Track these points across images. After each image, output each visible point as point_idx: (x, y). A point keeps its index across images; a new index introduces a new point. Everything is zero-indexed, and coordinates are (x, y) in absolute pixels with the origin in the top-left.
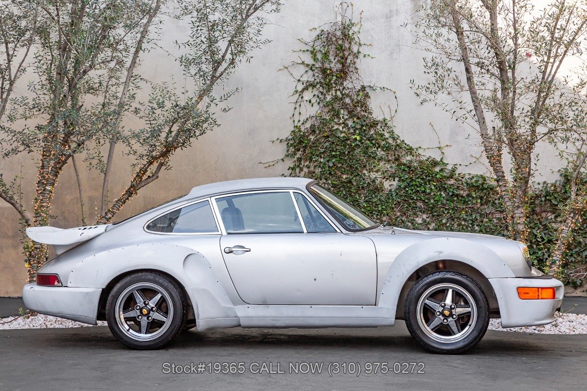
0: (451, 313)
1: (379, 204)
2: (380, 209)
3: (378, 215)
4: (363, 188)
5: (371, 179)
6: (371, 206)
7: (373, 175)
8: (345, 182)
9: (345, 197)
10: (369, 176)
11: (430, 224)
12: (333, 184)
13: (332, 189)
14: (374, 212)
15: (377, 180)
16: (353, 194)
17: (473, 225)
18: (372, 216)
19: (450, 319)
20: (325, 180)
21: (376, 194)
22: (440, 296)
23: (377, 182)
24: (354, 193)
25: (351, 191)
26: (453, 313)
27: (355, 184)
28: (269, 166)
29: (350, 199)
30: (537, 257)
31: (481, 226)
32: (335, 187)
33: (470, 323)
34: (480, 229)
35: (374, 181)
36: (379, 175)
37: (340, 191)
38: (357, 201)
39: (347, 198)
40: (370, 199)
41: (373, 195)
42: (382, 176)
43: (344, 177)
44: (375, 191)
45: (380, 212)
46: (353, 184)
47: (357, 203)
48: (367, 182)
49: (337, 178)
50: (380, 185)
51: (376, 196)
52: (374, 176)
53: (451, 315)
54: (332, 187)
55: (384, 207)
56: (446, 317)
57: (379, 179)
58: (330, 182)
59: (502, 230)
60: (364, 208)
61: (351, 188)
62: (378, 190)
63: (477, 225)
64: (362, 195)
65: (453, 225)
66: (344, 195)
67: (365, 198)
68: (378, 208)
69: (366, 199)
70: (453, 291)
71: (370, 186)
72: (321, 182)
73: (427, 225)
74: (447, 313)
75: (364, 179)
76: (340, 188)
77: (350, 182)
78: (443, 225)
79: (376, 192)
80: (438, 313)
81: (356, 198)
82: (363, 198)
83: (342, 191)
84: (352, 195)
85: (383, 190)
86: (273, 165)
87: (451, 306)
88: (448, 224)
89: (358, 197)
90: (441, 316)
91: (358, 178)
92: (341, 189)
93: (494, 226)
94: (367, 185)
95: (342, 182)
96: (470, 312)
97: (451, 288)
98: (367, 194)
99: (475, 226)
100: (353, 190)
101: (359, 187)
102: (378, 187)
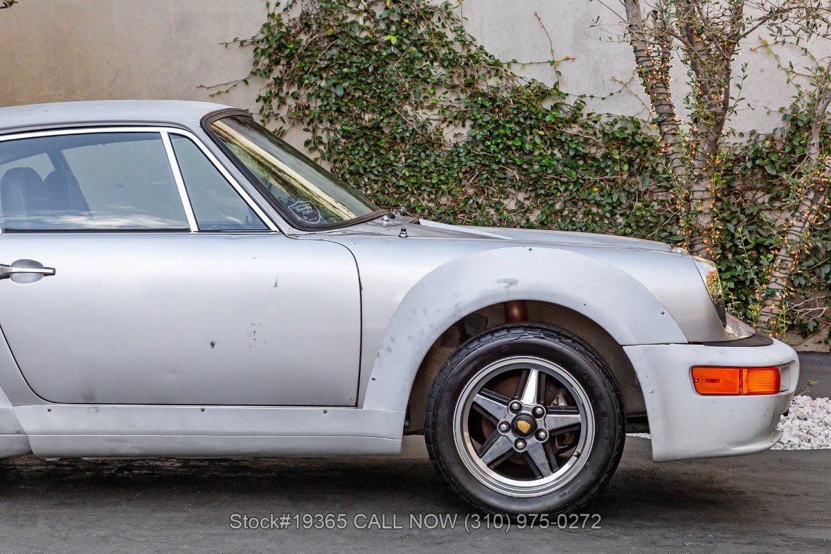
0: (534, 426)
1: (433, 172)
2: (434, 181)
3: (430, 193)
4: (403, 139)
5: (418, 122)
6: (419, 175)
7: (422, 115)
8: (367, 127)
9: (368, 157)
10: (416, 118)
11: (531, 212)
12: (344, 131)
13: (343, 141)
14: (423, 188)
15: (431, 124)
16: (382, 151)
17: (613, 214)
18: (420, 194)
19: (532, 441)
20: (329, 124)
21: (428, 152)
22: (511, 384)
23: (431, 129)
24: (385, 149)
25: (379, 146)
26: (539, 427)
27: (387, 131)
28: (219, 93)
29: (376, 162)
30: (733, 277)
31: (628, 217)
32: (347, 138)
33: (579, 449)
34: (627, 222)
35: (424, 127)
36: (434, 115)
37: (358, 145)
38: (391, 165)
39: (371, 159)
40: (416, 161)
41: (423, 155)
42: (441, 117)
43: (367, 117)
44: (427, 145)
45: (436, 187)
46: (383, 133)
47: (390, 169)
48: (411, 128)
49: (352, 120)
50: (434, 134)
51: (428, 156)
52: (425, 117)
53: (534, 431)
54: (343, 137)
55: (442, 178)
56: (521, 436)
57: (435, 123)
58: (339, 127)
59: (669, 224)
60: (404, 180)
61: (379, 139)
62: (432, 143)
63: (621, 215)
64: (402, 154)
65: (576, 213)
66: (366, 153)
67: (406, 160)
68: (431, 179)
69: (409, 161)
70: (540, 374)
71: (417, 136)
72: (321, 126)
73: (525, 212)
74: (524, 426)
75: (405, 123)
76: (357, 139)
77: (379, 128)
78: (556, 213)
79: (427, 149)
80: (504, 426)
81: (389, 159)
82: (403, 159)
83: (362, 146)
84: (382, 154)
85: (441, 145)
86: (227, 91)
87: (534, 410)
88: (566, 212)
89: (392, 158)
90: (510, 434)
91: (393, 119)
92: (361, 141)
93: (654, 217)
94: (411, 135)
95: (363, 128)
96: (579, 424)
97: (536, 366)
98: (411, 152)
99: (618, 216)
100: (383, 143)
101: (395, 138)
102: (431, 138)
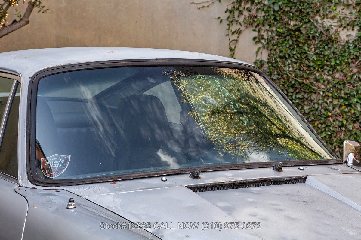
1: (332, 58)
2: (333, 64)
3: (329, 70)
4: (314, 37)
5: (324, 27)
6: (323, 59)
7: (327, 23)
8: (292, 30)
9: (291, 48)
10: (323, 24)
12: (277, 32)
13: (277, 37)
14: (325, 67)
15: (332, 28)
16: (301, 45)
18: (323, 71)
20: (268, 27)
21: (329, 46)
23: (332, 31)
24: (303, 43)
25: (299, 41)
27: (304, 32)
28: (203, 7)
29: (297, 51)
32: (279, 36)
35: (327, 30)
36: (334, 23)
37: (285, 40)
38: (305, 53)
39: (293, 49)
40: (321, 51)
41: (326, 47)
42: (339, 24)
43: (292, 23)
44: (329, 41)
45: (334, 68)
46: (301, 33)
47: (305, 56)
48: (319, 31)
49: (283, 25)
50: (334, 34)
51: (329, 48)
52: (329, 24)
54: (276, 35)
55: (338, 62)
57: (335, 28)
58: (274, 29)
60: (313, 62)
61: (299, 37)
62: (331, 41)
64: (312, 46)
66: (291, 46)
67: (315, 50)
68: (330, 62)
69: (317, 51)
71: (323, 35)
72: (263, 28)
75: (316, 27)
76: (285, 37)
77: (298, 30)
79: (329, 43)
81: (304, 49)
82: (313, 50)
83: (288, 40)
84: (300, 46)
85: (338, 42)
86: (208, 6)
89: (307, 49)
91: (308, 25)
92: (288, 38)
94: (319, 35)
95: (289, 30)
98: (319, 45)
100: (301, 40)
101: (309, 37)
102: (332, 37)
